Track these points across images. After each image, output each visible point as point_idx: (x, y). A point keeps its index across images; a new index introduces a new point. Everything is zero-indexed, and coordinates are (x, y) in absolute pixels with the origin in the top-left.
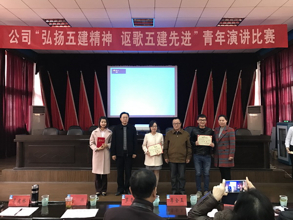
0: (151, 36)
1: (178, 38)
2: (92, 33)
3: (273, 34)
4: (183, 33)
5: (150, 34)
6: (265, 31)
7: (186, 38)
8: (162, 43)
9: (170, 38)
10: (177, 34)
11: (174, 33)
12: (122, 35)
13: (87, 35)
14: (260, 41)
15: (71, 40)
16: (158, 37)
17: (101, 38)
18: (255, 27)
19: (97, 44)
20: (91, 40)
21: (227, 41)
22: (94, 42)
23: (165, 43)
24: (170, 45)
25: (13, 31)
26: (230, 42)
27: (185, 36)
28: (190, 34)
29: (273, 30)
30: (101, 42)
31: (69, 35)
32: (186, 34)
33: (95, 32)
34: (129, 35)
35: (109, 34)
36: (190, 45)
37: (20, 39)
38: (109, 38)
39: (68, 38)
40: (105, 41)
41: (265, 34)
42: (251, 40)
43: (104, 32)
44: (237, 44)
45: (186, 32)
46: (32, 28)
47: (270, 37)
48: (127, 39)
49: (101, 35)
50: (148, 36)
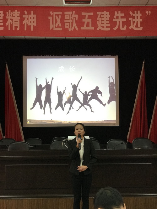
0: (89, 17)
1: (125, 20)
2: (9, 13)
4: (131, 13)
5: (87, 14)
7: (136, 20)
8: (103, 27)
9: (114, 20)
10: (123, 15)
11: (119, 14)
12: (50, 15)
16: (98, 19)
17: (22, 20)
19: (16, 27)
20: (8, 23)
22: (11, 25)
23: (107, 27)
24: (115, 29)
27: (134, 18)
28: (141, 15)
30: (22, 25)
32: (135, 15)
33: (14, 12)
34: (60, 16)
35: (32, 15)
36: (141, 29)
38: (32, 20)
40: (27, 25)
43: (26, 12)
45: (135, 12)
48: (56, 21)
49: (21, 15)
50: (84, 17)
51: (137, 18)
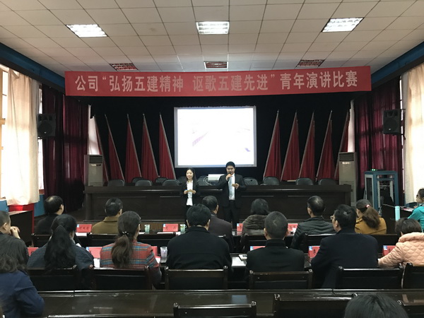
0: (225, 80)
1: (253, 82)
2: (162, 78)
3: (356, 76)
4: (258, 76)
5: (223, 78)
6: (347, 73)
7: (262, 82)
8: (236, 88)
9: (245, 82)
10: (252, 78)
11: (249, 77)
12: (194, 79)
13: (157, 80)
14: (341, 84)
15: (140, 85)
16: (232, 81)
17: (172, 83)
18: (336, 69)
19: (167, 89)
20: (162, 86)
21: (306, 84)
22: (164, 88)
23: (239, 88)
24: (245, 89)
25: (79, 77)
26: (310, 85)
27: (261, 80)
28: (267, 77)
29: (355, 73)
30: (172, 88)
31: (137, 80)
32: (262, 78)
33: (165, 77)
34: (202, 80)
35: (180, 79)
36: (267, 89)
37: (87, 86)
38: (180, 83)
39: (137, 83)
40: (176, 87)
41: (347, 76)
42: (332, 83)
43: (175, 77)
44: (317, 87)
45: (262, 75)
46: (99, 74)
47: (352, 80)
48: (199, 84)
49: (171, 80)
50: (221, 80)
51: (264, 80)
